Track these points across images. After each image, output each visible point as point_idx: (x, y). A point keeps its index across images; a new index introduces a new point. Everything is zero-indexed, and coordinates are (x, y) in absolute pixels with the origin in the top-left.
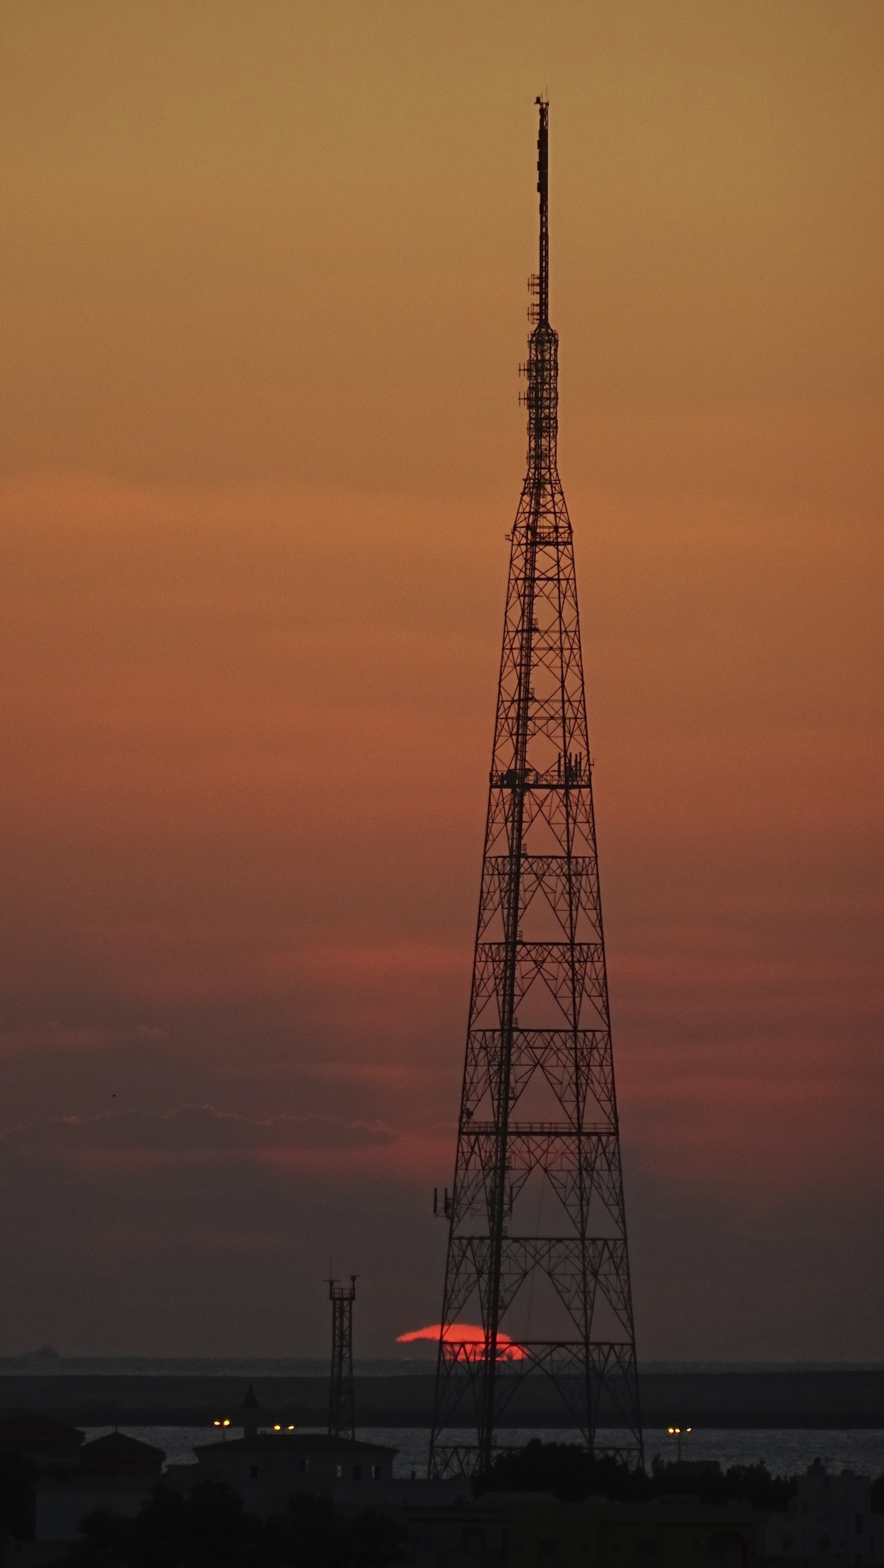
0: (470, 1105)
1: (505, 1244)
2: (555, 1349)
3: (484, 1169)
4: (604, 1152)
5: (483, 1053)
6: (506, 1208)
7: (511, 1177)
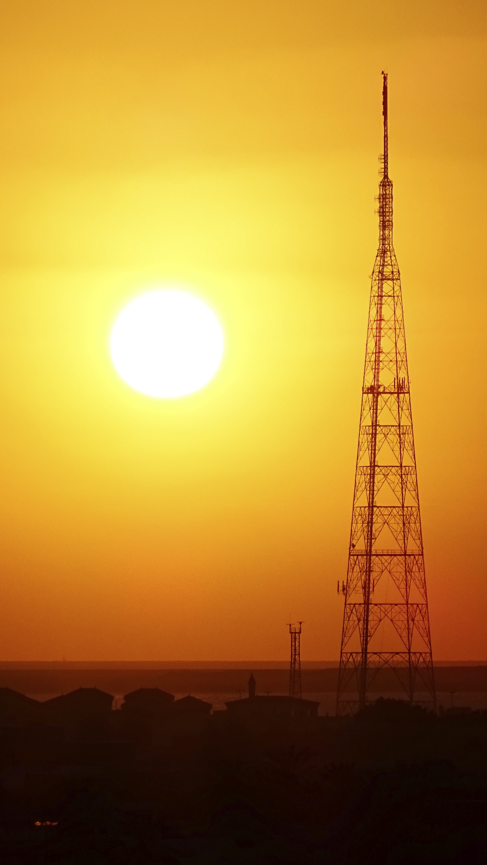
0: (354, 542)
1: (370, 606)
2: (395, 655)
3: (361, 572)
4: (417, 564)
5: (360, 517)
6: (371, 590)
7: (373, 575)
